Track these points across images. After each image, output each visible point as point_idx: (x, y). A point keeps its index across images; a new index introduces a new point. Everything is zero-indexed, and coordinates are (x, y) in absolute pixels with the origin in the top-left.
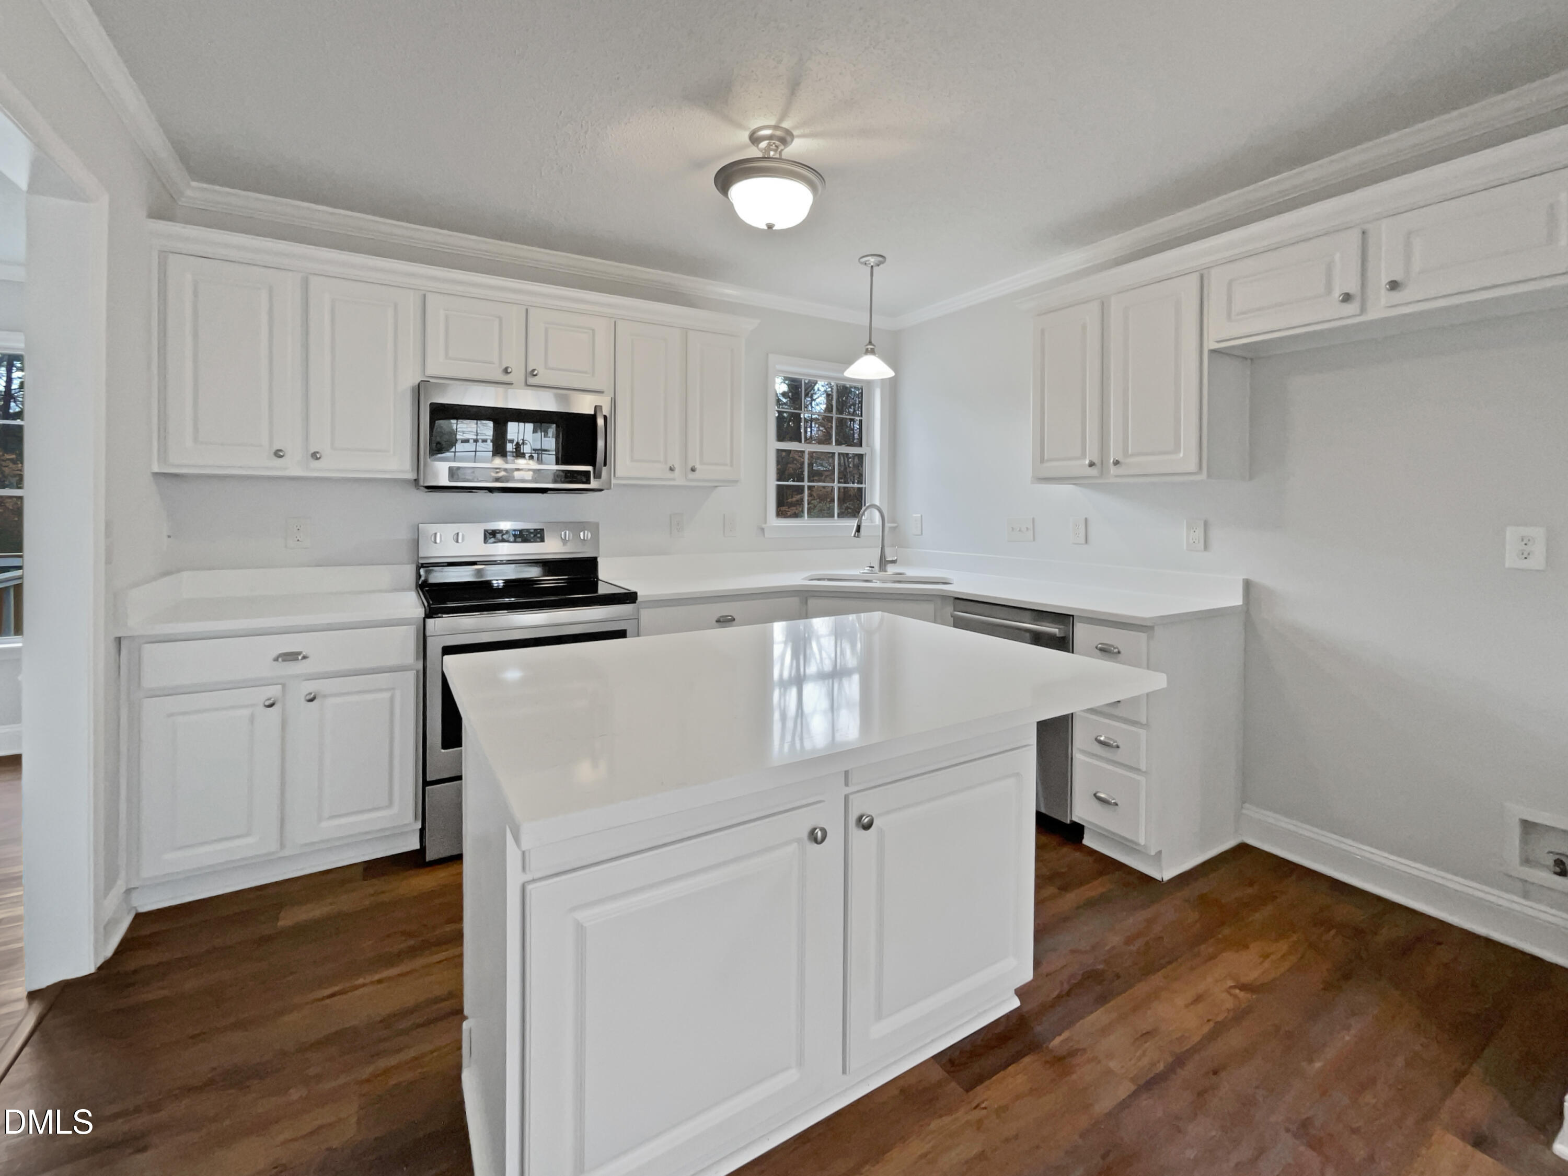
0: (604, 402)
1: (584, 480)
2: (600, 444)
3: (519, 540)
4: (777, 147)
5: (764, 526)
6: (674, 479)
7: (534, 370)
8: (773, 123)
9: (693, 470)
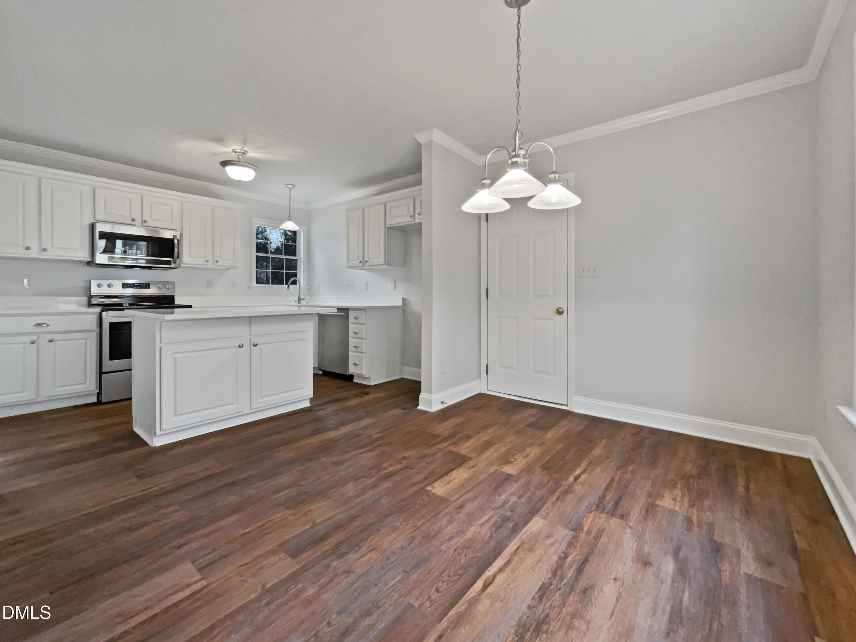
0: (178, 234)
1: (169, 264)
2: (176, 250)
3: (139, 287)
4: (242, 155)
5: (250, 286)
6: (208, 265)
7: (145, 220)
8: (240, 148)
9: (217, 262)
